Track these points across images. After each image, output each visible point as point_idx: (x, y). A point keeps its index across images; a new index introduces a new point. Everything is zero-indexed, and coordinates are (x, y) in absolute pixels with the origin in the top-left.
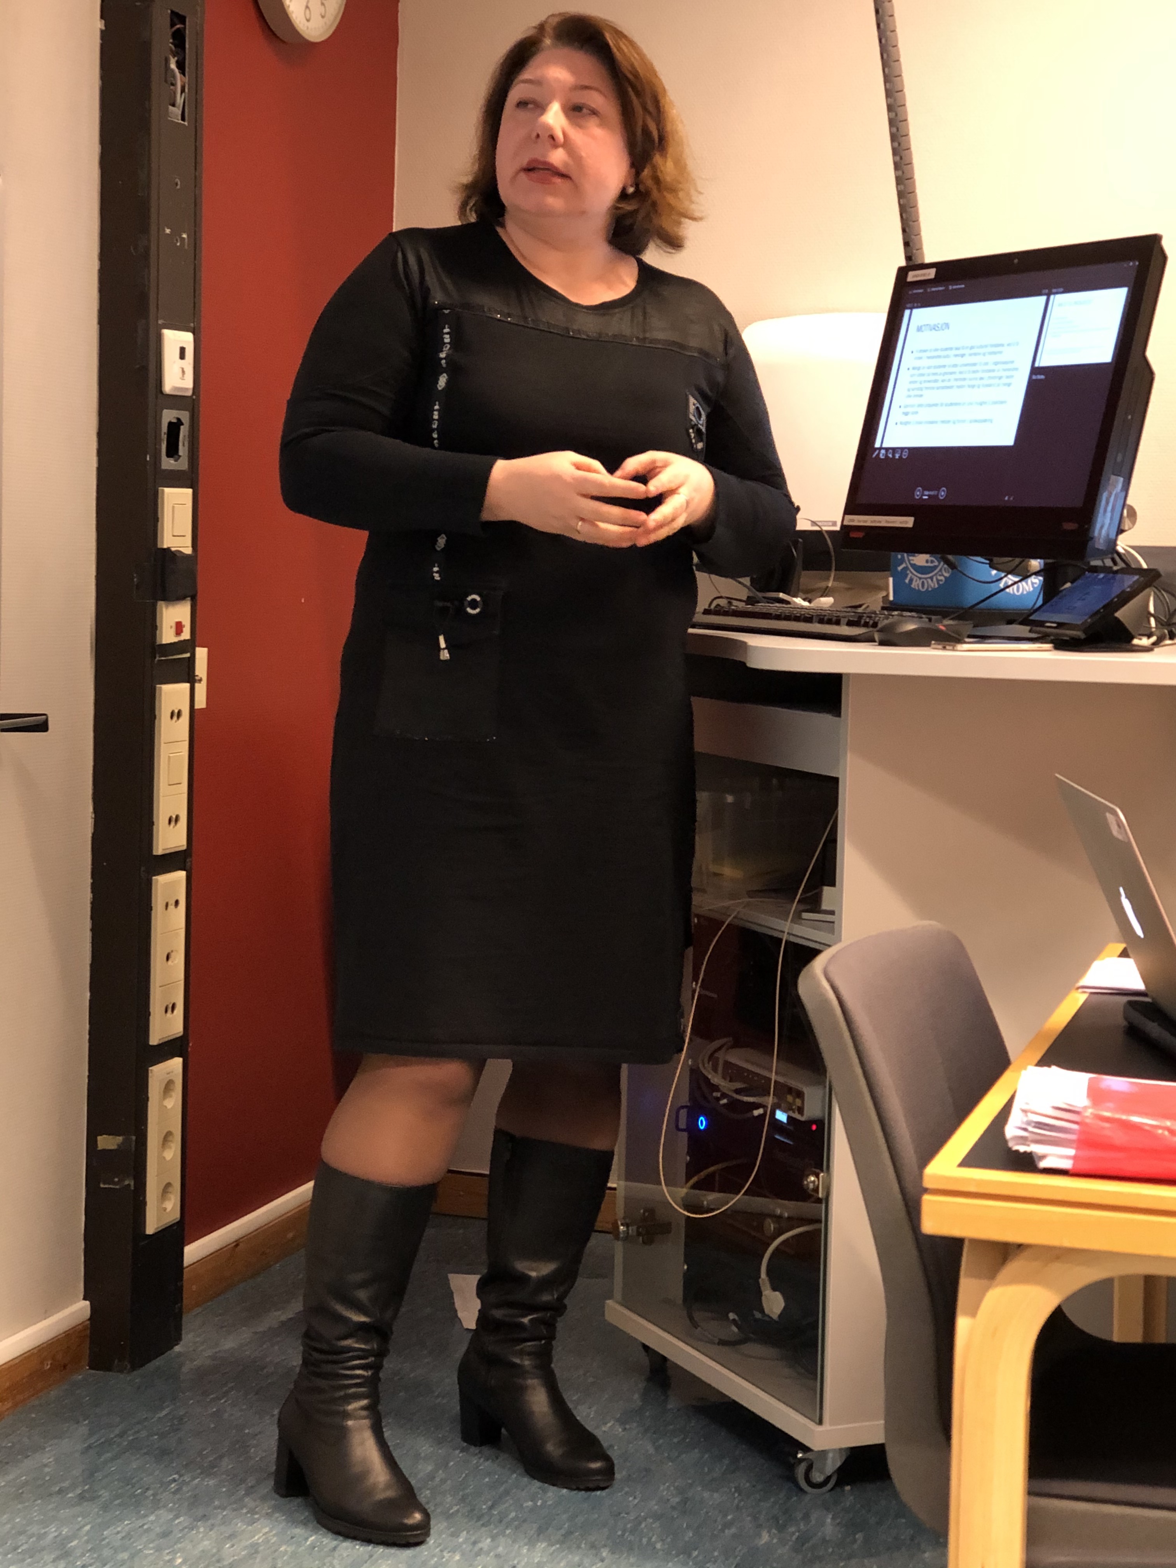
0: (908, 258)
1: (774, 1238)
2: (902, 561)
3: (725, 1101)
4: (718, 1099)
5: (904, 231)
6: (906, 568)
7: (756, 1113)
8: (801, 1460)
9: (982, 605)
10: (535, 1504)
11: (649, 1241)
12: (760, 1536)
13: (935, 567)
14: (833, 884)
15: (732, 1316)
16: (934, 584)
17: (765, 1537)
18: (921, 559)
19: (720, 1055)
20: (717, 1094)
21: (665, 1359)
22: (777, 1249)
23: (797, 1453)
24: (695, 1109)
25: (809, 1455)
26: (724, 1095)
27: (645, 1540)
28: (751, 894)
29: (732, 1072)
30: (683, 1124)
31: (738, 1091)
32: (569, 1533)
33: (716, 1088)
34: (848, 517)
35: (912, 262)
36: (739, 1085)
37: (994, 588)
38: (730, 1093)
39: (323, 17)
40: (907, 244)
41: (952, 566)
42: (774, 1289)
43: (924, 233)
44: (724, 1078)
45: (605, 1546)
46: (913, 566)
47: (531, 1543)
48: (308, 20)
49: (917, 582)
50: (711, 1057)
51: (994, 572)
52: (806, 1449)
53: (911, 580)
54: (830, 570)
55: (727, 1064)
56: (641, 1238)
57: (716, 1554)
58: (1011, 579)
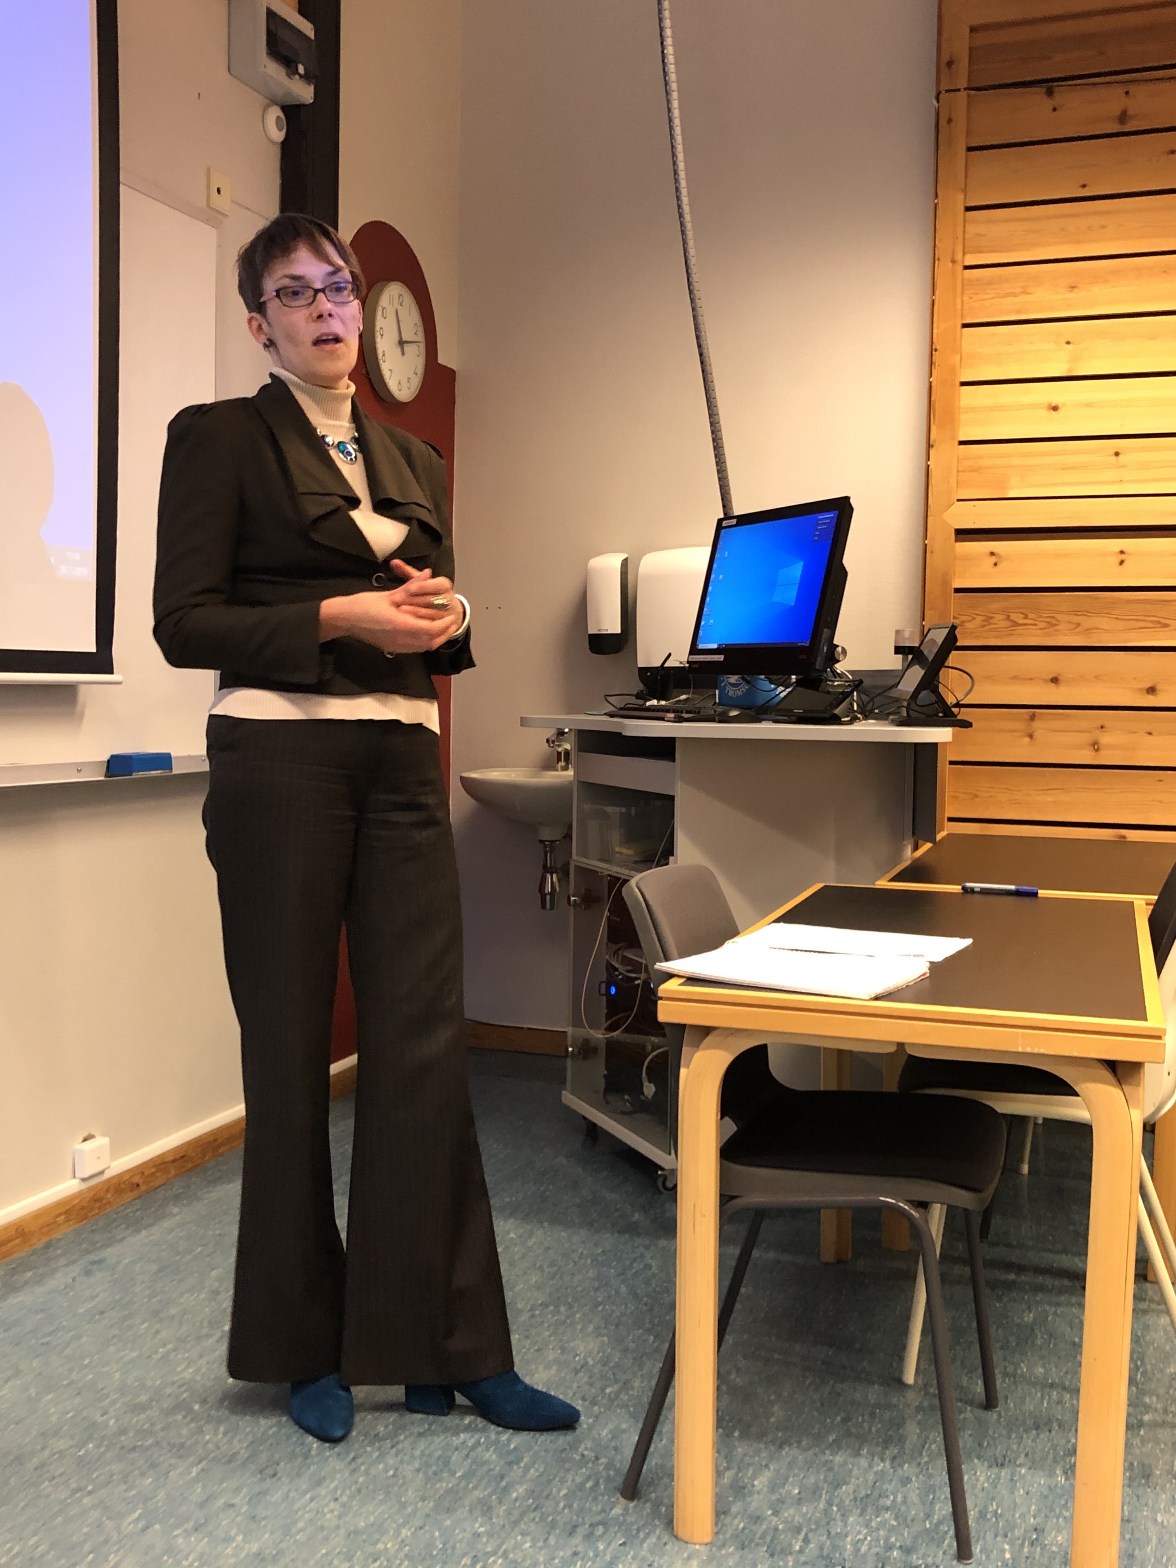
0: (725, 514)
1: (649, 1054)
2: (723, 681)
3: (620, 977)
4: (618, 976)
5: (722, 499)
6: (726, 685)
7: (637, 982)
8: (661, 1175)
9: (767, 704)
10: (511, 1200)
11: (586, 1057)
12: (634, 1215)
13: (741, 684)
14: (673, 855)
15: (626, 1097)
16: (740, 693)
17: (637, 1216)
18: (733, 679)
19: (620, 952)
20: (617, 973)
21: (595, 1125)
22: (652, 1060)
23: (657, 1172)
24: (609, 985)
25: (664, 1173)
26: (621, 974)
27: (569, 1218)
28: (635, 862)
29: (626, 961)
30: (603, 991)
31: (628, 971)
32: (528, 1215)
33: (616, 969)
34: (691, 656)
35: (727, 516)
36: (629, 968)
37: (773, 694)
38: (625, 973)
39: (409, 389)
40: (724, 507)
41: (748, 682)
42: (650, 1082)
43: (733, 500)
44: (622, 964)
45: (546, 1221)
46: (730, 683)
47: (506, 1219)
48: (400, 390)
49: (731, 692)
50: (615, 952)
51: (773, 686)
52: (662, 1169)
53: (728, 691)
54: (690, 688)
55: (624, 957)
56: (581, 1056)
57: (608, 1225)
58: (781, 688)
